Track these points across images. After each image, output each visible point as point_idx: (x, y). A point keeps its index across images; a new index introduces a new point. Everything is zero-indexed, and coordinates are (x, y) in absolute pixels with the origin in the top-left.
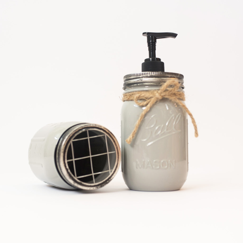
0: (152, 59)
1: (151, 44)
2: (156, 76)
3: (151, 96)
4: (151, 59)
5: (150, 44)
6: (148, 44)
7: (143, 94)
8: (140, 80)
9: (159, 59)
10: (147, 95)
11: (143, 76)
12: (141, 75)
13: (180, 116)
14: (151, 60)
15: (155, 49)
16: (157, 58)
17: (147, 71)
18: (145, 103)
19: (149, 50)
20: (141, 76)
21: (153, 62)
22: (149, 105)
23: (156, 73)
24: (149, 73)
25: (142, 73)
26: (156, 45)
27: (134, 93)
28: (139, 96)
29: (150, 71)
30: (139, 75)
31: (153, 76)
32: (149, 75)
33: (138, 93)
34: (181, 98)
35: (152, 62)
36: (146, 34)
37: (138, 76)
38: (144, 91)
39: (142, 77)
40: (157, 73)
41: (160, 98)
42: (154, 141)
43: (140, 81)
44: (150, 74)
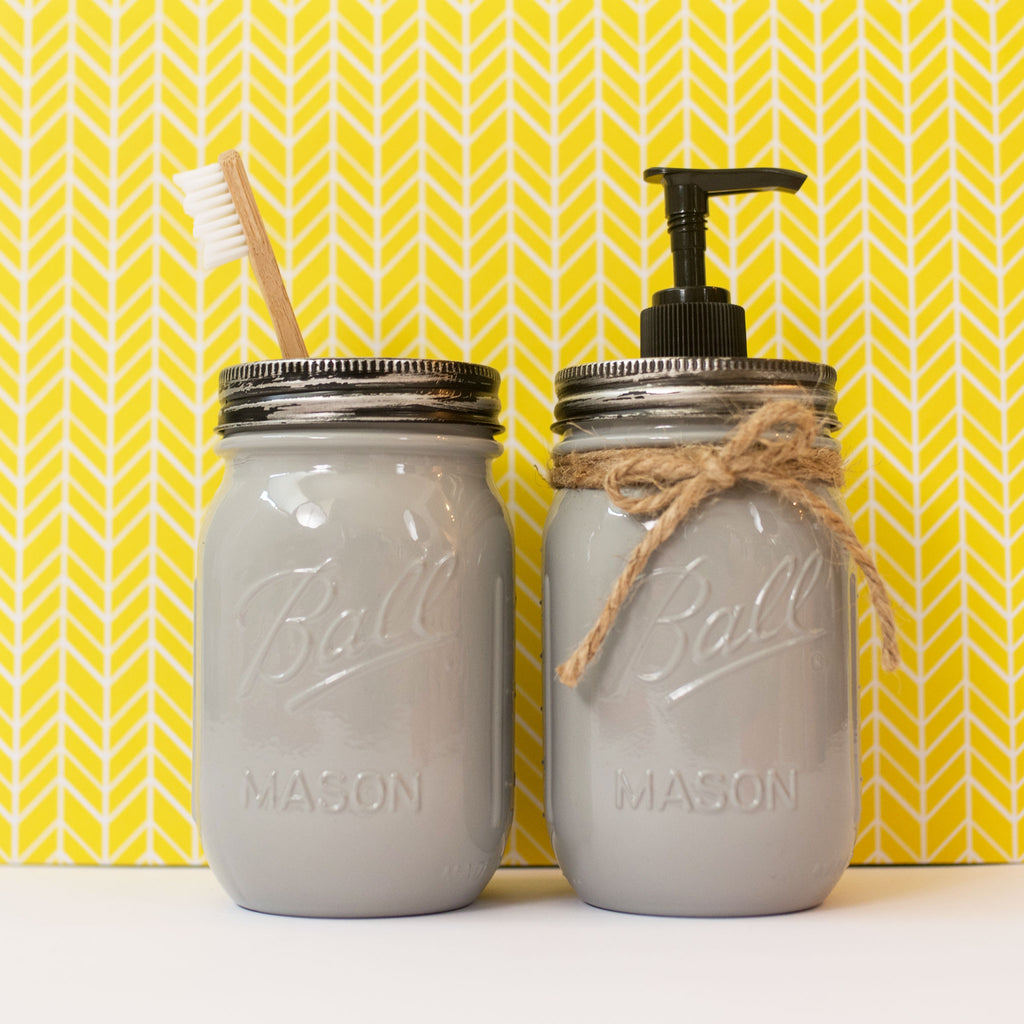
0: (688, 293)
1: (685, 224)
2: (706, 376)
3: (684, 469)
4: (683, 292)
5: (678, 223)
6: (669, 223)
7: (648, 461)
8: (632, 396)
9: (722, 295)
10: (667, 465)
11: (646, 376)
12: (636, 373)
13: (819, 564)
14: (683, 300)
15: (702, 246)
16: (710, 289)
17: (667, 356)
18: (656, 502)
19: (677, 248)
20: (636, 378)
21: (695, 305)
22: (671, 513)
23: (707, 361)
24: (676, 365)
25: (641, 361)
26: (707, 225)
27: (605, 453)
28: (630, 467)
29: (681, 355)
30: (629, 374)
31: (692, 375)
32: (673, 373)
33: (623, 455)
34: (823, 476)
35: (690, 306)
36: (661, 176)
37: (622, 374)
38: (651, 446)
39: (644, 382)
40: (711, 366)
41: (726, 480)
42: (700, 682)
43: (633, 400)
44: (677, 367)
